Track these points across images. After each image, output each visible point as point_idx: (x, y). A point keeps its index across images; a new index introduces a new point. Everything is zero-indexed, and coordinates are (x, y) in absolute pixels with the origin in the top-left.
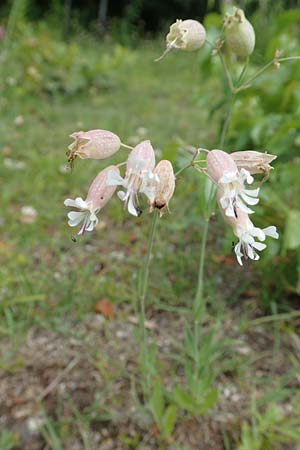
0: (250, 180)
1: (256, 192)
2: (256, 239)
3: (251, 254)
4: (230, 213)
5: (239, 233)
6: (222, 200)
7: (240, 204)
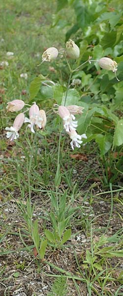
0: (74, 118)
1: (76, 122)
2: (78, 139)
3: (77, 145)
4: (67, 130)
5: (72, 137)
6: (64, 126)
7: (71, 127)
